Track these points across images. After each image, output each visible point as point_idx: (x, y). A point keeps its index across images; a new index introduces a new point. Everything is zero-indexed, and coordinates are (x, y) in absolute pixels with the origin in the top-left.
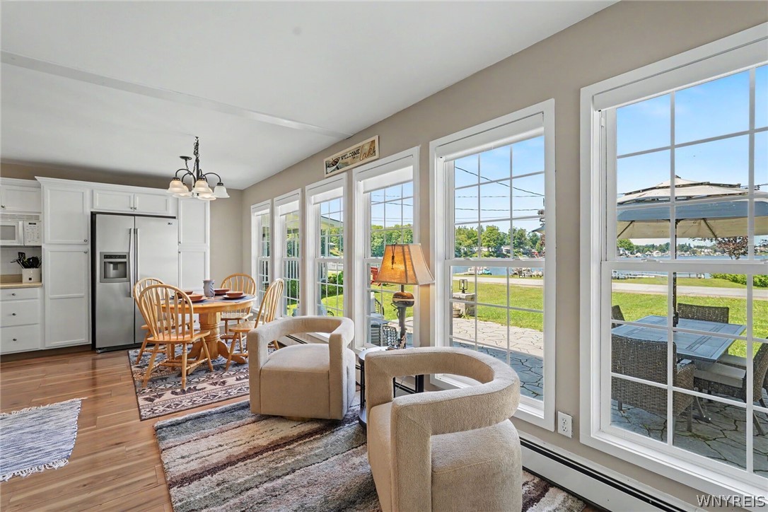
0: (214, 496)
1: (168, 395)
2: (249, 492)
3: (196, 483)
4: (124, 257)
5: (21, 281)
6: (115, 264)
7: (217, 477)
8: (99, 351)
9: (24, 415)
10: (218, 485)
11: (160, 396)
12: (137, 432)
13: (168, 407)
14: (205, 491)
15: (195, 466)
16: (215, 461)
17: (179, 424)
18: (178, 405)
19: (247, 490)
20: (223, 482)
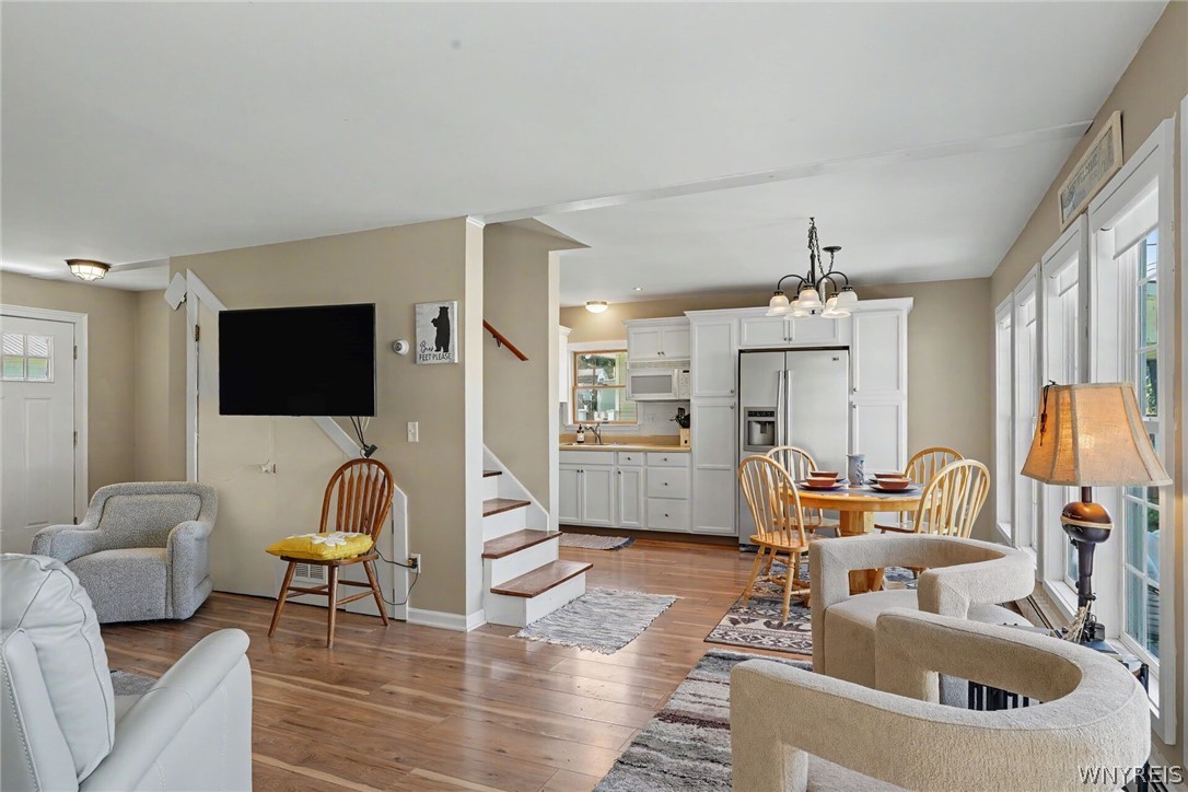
0: (679, 747)
1: (759, 624)
2: (711, 765)
3: (678, 725)
4: (772, 414)
5: (678, 444)
6: (763, 424)
7: (702, 732)
8: (743, 549)
9: (627, 597)
10: (694, 739)
11: (749, 621)
12: (688, 651)
13: (743, 638)
14: (675, 737)
15: (696, 709)
16: (719, 716)
17: (730, 659)
18: (756, 638)
19: (712, 761)
20: (701, 739)
